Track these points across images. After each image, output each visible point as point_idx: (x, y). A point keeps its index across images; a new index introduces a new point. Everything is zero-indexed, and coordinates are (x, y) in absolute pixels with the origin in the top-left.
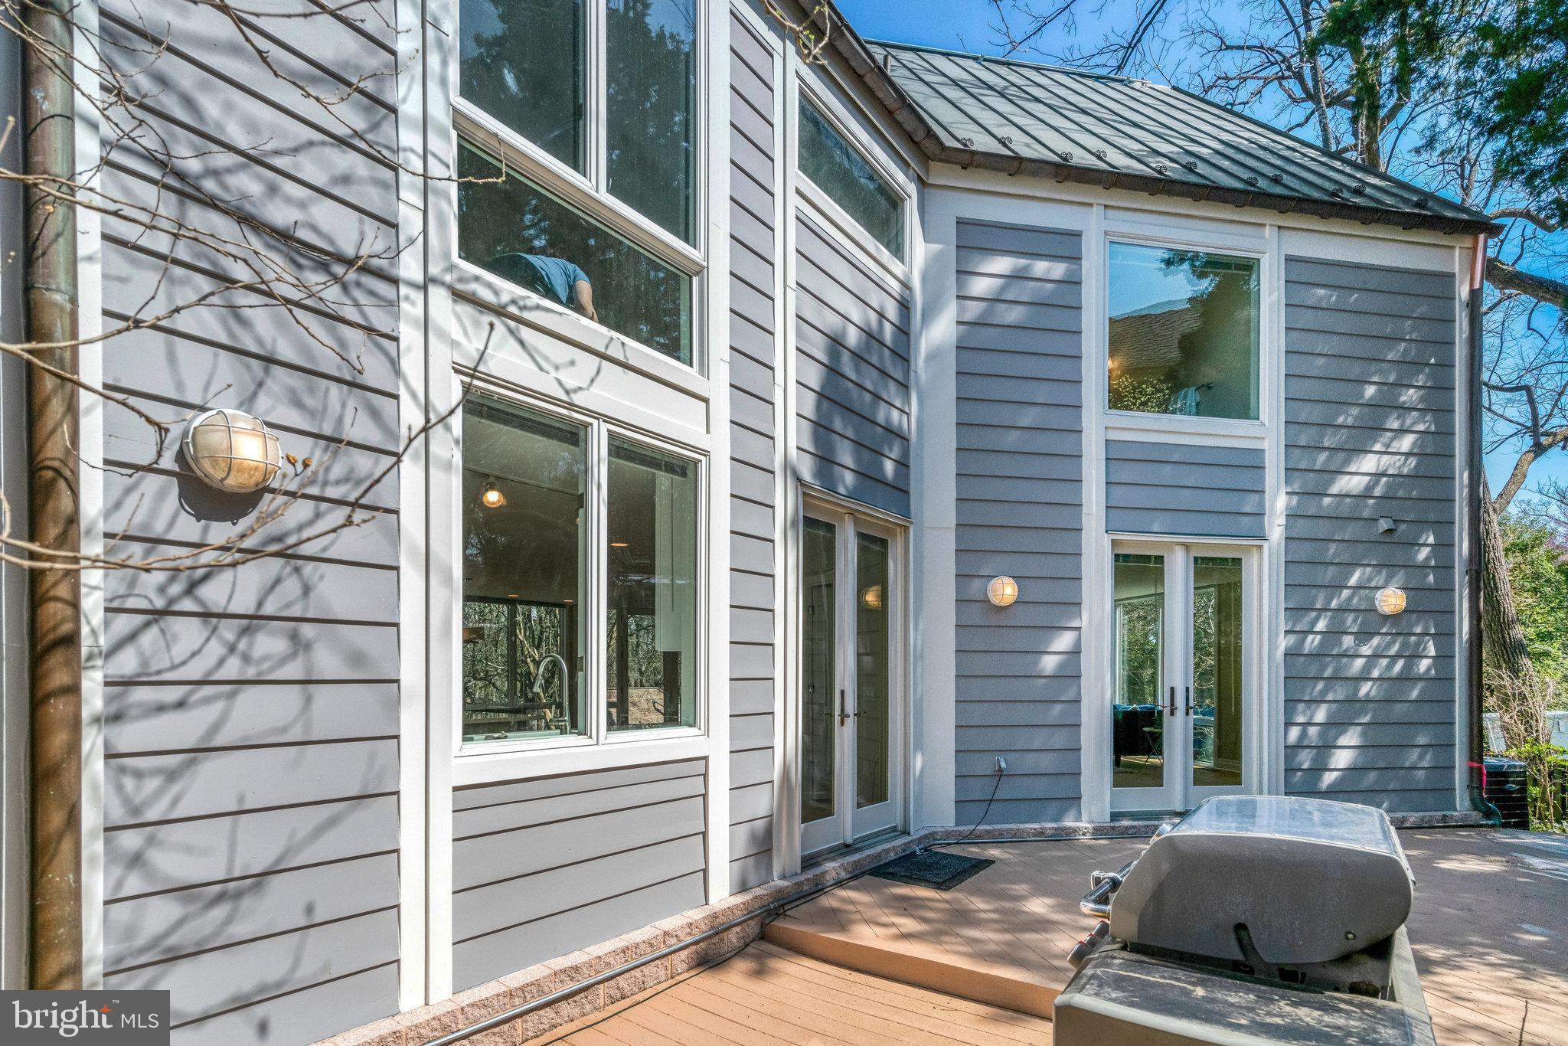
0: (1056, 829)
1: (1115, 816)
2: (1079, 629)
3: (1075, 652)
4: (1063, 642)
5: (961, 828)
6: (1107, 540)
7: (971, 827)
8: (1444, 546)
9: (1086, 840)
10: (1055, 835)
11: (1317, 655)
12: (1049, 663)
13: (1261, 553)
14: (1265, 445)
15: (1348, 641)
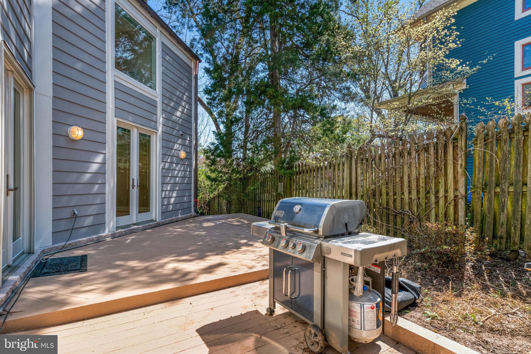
0: (97, 237)
1: (118, 228)
2: (105, 154)
3: (103, 163)
4: (99, 159)
5: (56, 245)
6: (115, 119)
7: (64, 243)
8: (191, 141)
9: (109, 239)
10: (97, 240)
11: (168, 169)
12: (94, 167)
13: (157, 135)
14: (158, 101)
15: (174, 165)
